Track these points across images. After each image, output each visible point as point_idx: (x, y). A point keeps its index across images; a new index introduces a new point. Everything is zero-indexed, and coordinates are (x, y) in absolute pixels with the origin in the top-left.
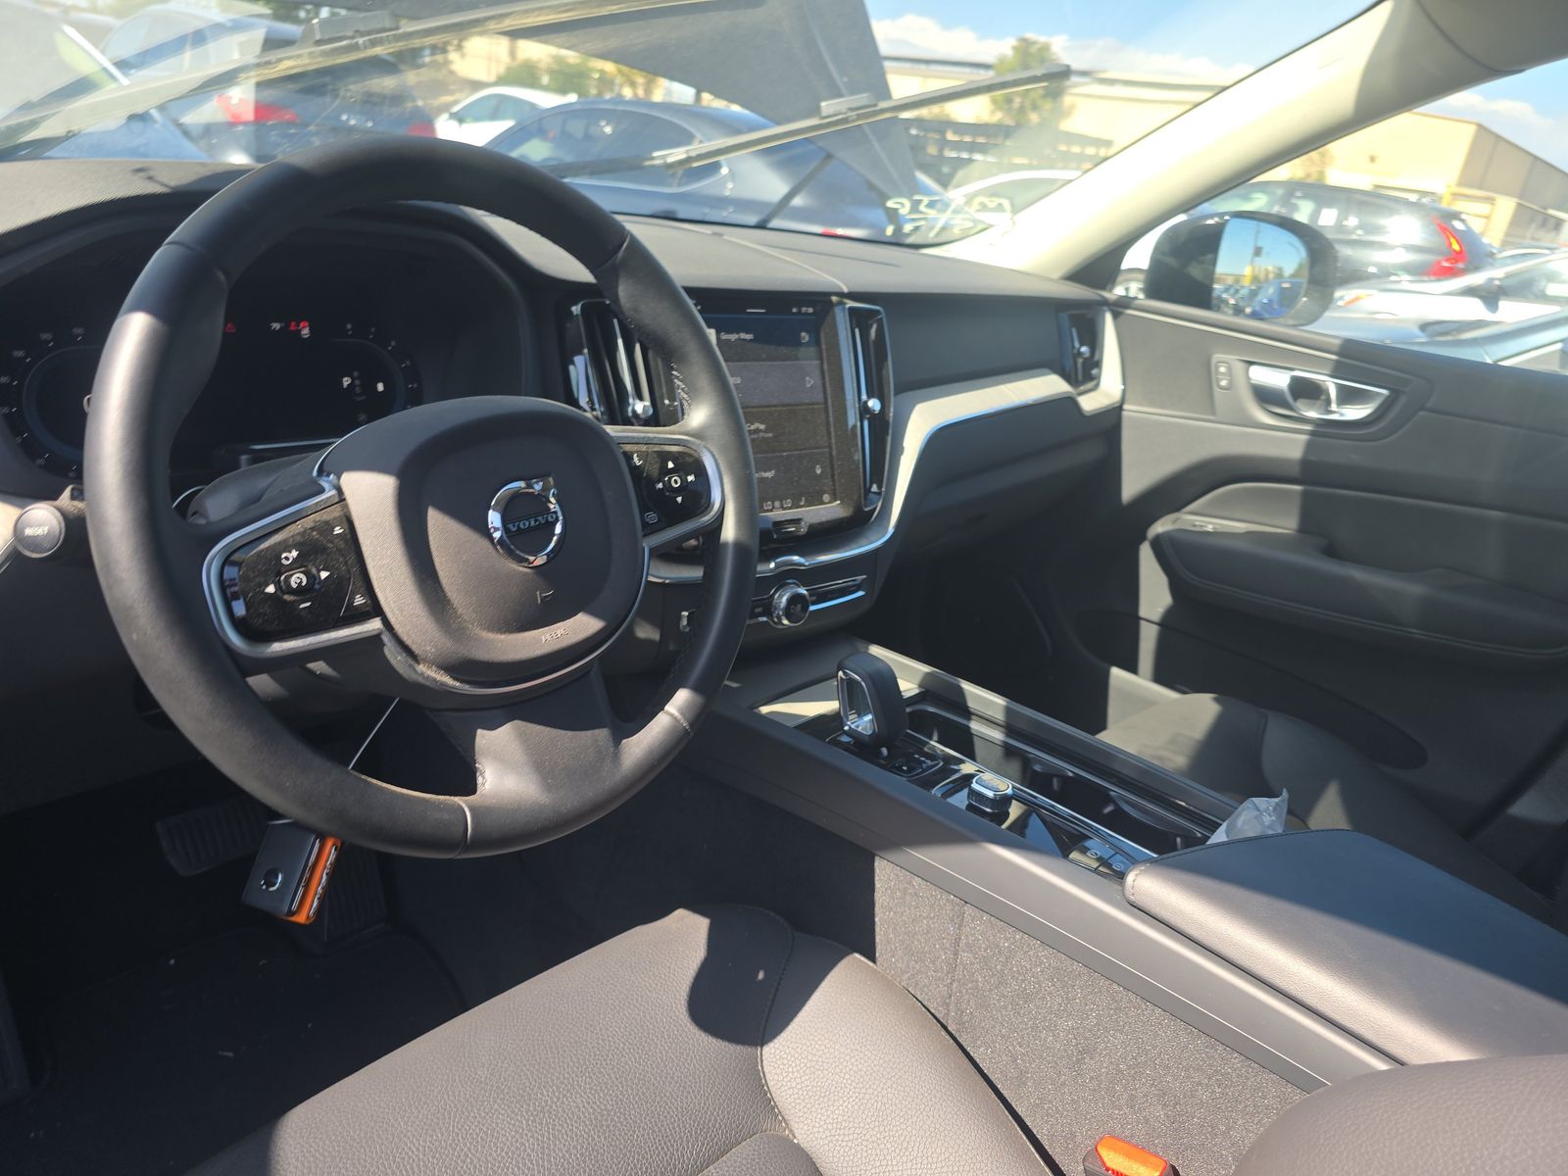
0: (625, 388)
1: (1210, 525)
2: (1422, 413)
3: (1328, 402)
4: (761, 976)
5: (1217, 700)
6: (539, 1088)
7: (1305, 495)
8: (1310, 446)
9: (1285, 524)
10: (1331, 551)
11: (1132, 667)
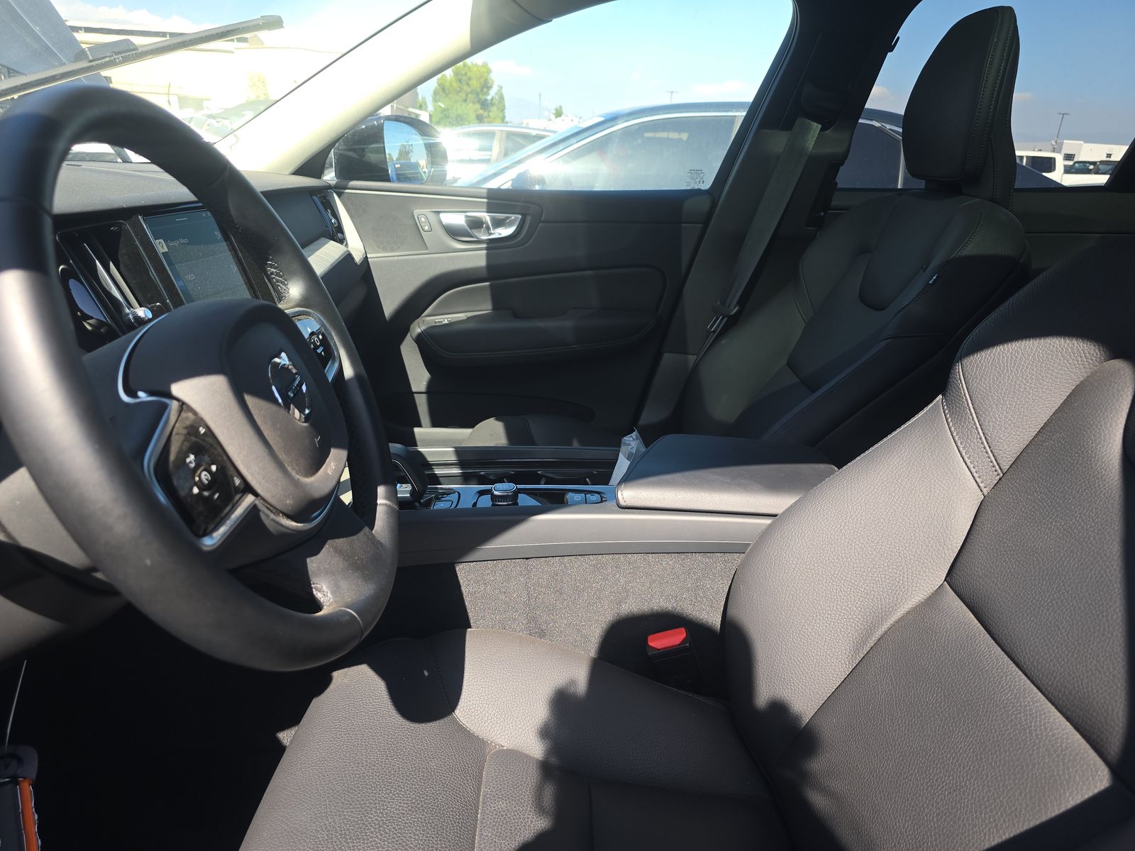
0: (119, 300)
1: (445, 319)
2: (540, 225)
3: (488, 228)
4: (426, 673)
5: (497, 419)
6: (365, 816)
7: (491, 286)
8: (488, 256)
9: (485, 308)
10: (516, 316)
11: (420, 425)
